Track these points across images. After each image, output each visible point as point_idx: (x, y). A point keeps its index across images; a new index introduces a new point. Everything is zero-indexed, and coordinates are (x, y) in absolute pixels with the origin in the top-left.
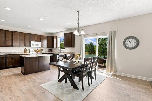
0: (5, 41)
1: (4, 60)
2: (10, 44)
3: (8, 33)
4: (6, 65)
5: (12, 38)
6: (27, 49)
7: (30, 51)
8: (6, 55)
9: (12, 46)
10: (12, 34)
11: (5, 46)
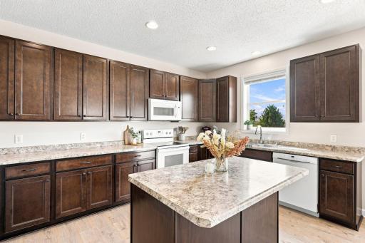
0: (55, 95)
1: (48, 185)
2: (73, 110)
3: (66, 60)
4: (53, 207)
5: (80, 85)
6: (135, 131)
7: (145, 136)
8: (56, 161)
9: (81, 118)
10: (80, 65)
11: (53, 118)
